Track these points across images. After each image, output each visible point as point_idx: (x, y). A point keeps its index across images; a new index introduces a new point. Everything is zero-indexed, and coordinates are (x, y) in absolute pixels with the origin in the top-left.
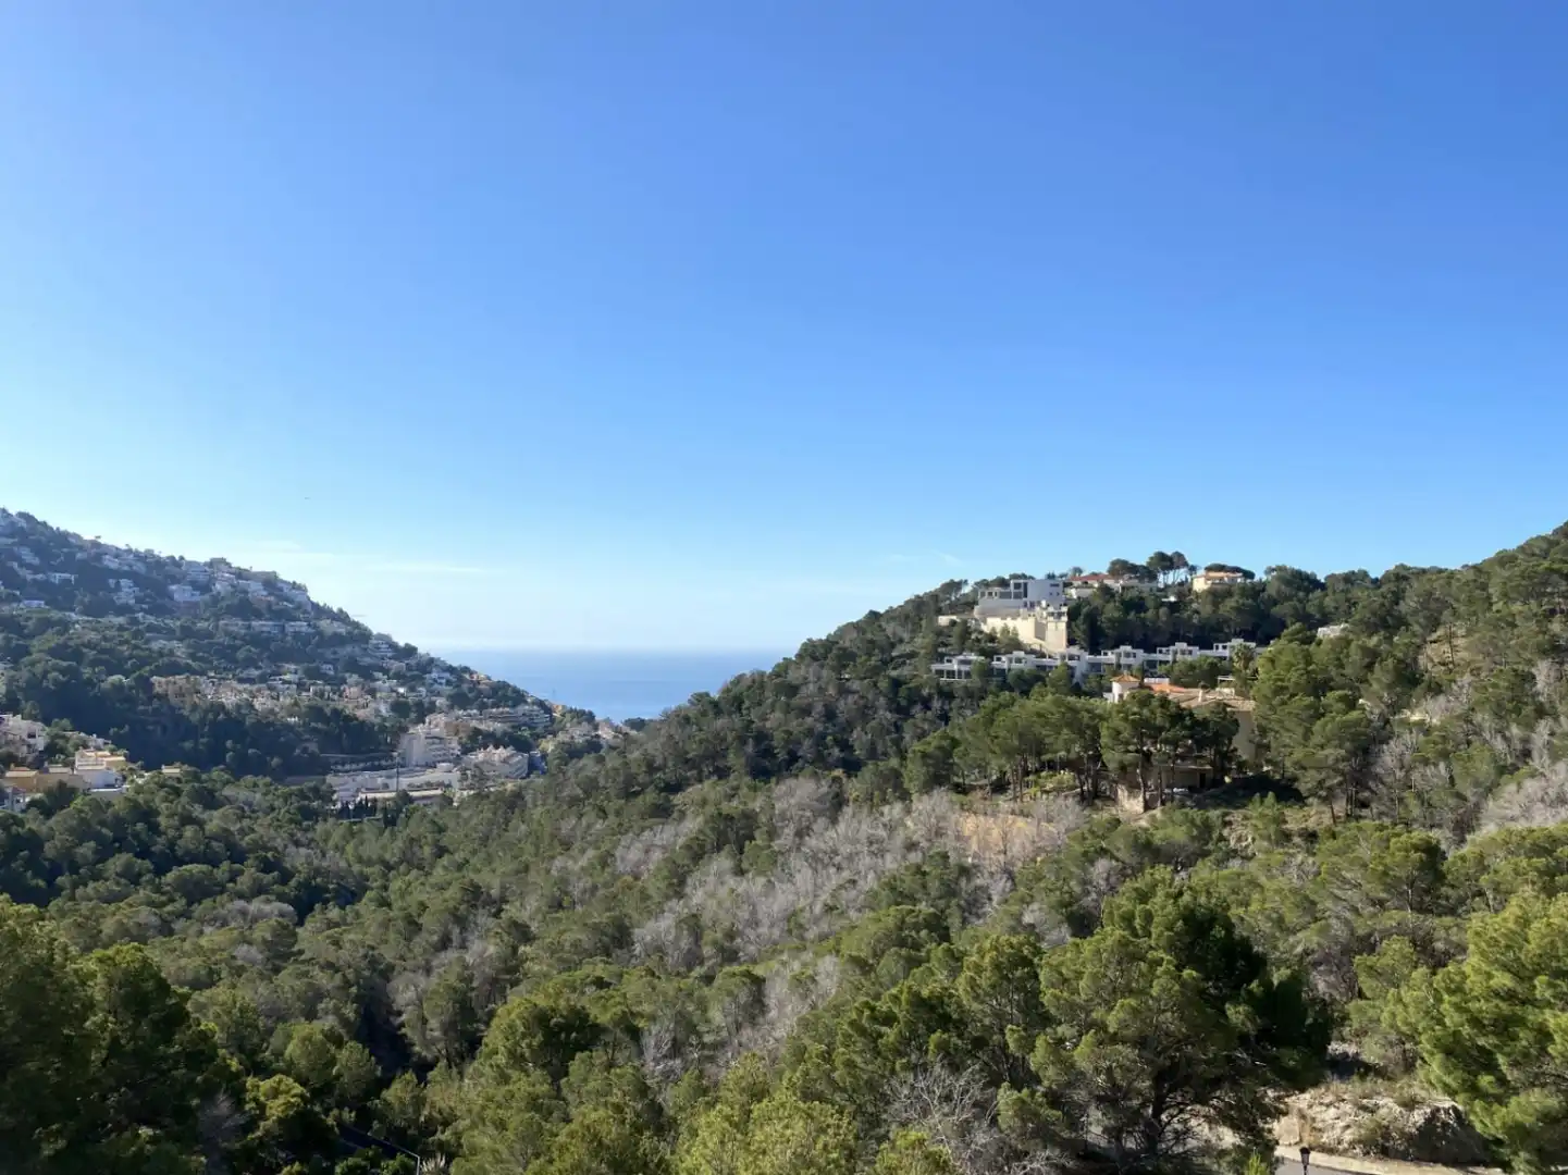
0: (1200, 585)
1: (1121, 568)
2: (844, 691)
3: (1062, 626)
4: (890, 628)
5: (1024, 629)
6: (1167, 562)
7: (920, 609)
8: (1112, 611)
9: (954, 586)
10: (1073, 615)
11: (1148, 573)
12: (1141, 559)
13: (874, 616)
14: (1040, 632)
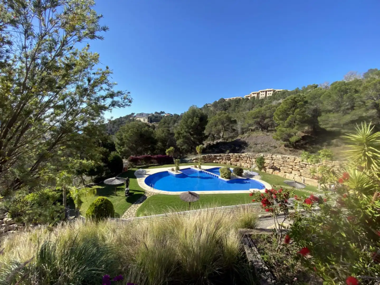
0: (165, 115)
1: (156, 113)
2: (113, 127)
3: (147, 119)
4: (123, 119)
5: (142, 120)
6: (162, 113)
7: (128, 117)
8: (153, 118)
9: (133, 114)
10: (148, 118)
11: (160, 114)
12: (159, 112)
13: (121, 118)
14: (144, 120)
